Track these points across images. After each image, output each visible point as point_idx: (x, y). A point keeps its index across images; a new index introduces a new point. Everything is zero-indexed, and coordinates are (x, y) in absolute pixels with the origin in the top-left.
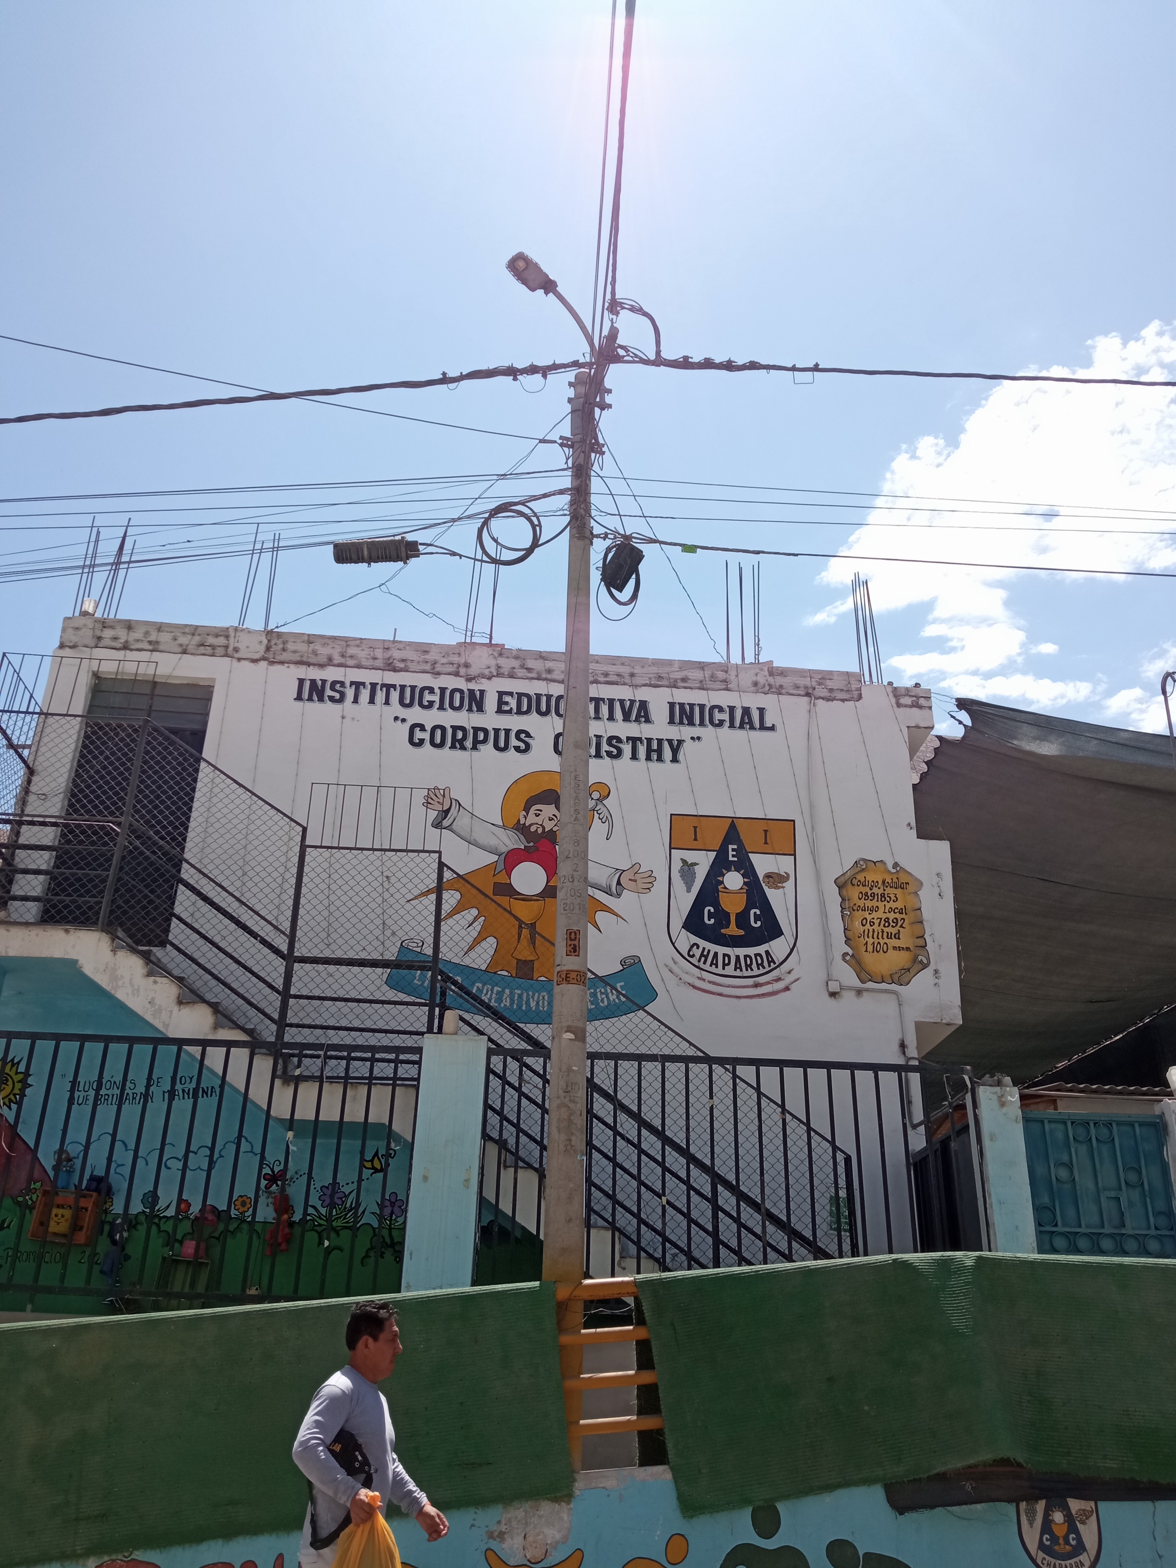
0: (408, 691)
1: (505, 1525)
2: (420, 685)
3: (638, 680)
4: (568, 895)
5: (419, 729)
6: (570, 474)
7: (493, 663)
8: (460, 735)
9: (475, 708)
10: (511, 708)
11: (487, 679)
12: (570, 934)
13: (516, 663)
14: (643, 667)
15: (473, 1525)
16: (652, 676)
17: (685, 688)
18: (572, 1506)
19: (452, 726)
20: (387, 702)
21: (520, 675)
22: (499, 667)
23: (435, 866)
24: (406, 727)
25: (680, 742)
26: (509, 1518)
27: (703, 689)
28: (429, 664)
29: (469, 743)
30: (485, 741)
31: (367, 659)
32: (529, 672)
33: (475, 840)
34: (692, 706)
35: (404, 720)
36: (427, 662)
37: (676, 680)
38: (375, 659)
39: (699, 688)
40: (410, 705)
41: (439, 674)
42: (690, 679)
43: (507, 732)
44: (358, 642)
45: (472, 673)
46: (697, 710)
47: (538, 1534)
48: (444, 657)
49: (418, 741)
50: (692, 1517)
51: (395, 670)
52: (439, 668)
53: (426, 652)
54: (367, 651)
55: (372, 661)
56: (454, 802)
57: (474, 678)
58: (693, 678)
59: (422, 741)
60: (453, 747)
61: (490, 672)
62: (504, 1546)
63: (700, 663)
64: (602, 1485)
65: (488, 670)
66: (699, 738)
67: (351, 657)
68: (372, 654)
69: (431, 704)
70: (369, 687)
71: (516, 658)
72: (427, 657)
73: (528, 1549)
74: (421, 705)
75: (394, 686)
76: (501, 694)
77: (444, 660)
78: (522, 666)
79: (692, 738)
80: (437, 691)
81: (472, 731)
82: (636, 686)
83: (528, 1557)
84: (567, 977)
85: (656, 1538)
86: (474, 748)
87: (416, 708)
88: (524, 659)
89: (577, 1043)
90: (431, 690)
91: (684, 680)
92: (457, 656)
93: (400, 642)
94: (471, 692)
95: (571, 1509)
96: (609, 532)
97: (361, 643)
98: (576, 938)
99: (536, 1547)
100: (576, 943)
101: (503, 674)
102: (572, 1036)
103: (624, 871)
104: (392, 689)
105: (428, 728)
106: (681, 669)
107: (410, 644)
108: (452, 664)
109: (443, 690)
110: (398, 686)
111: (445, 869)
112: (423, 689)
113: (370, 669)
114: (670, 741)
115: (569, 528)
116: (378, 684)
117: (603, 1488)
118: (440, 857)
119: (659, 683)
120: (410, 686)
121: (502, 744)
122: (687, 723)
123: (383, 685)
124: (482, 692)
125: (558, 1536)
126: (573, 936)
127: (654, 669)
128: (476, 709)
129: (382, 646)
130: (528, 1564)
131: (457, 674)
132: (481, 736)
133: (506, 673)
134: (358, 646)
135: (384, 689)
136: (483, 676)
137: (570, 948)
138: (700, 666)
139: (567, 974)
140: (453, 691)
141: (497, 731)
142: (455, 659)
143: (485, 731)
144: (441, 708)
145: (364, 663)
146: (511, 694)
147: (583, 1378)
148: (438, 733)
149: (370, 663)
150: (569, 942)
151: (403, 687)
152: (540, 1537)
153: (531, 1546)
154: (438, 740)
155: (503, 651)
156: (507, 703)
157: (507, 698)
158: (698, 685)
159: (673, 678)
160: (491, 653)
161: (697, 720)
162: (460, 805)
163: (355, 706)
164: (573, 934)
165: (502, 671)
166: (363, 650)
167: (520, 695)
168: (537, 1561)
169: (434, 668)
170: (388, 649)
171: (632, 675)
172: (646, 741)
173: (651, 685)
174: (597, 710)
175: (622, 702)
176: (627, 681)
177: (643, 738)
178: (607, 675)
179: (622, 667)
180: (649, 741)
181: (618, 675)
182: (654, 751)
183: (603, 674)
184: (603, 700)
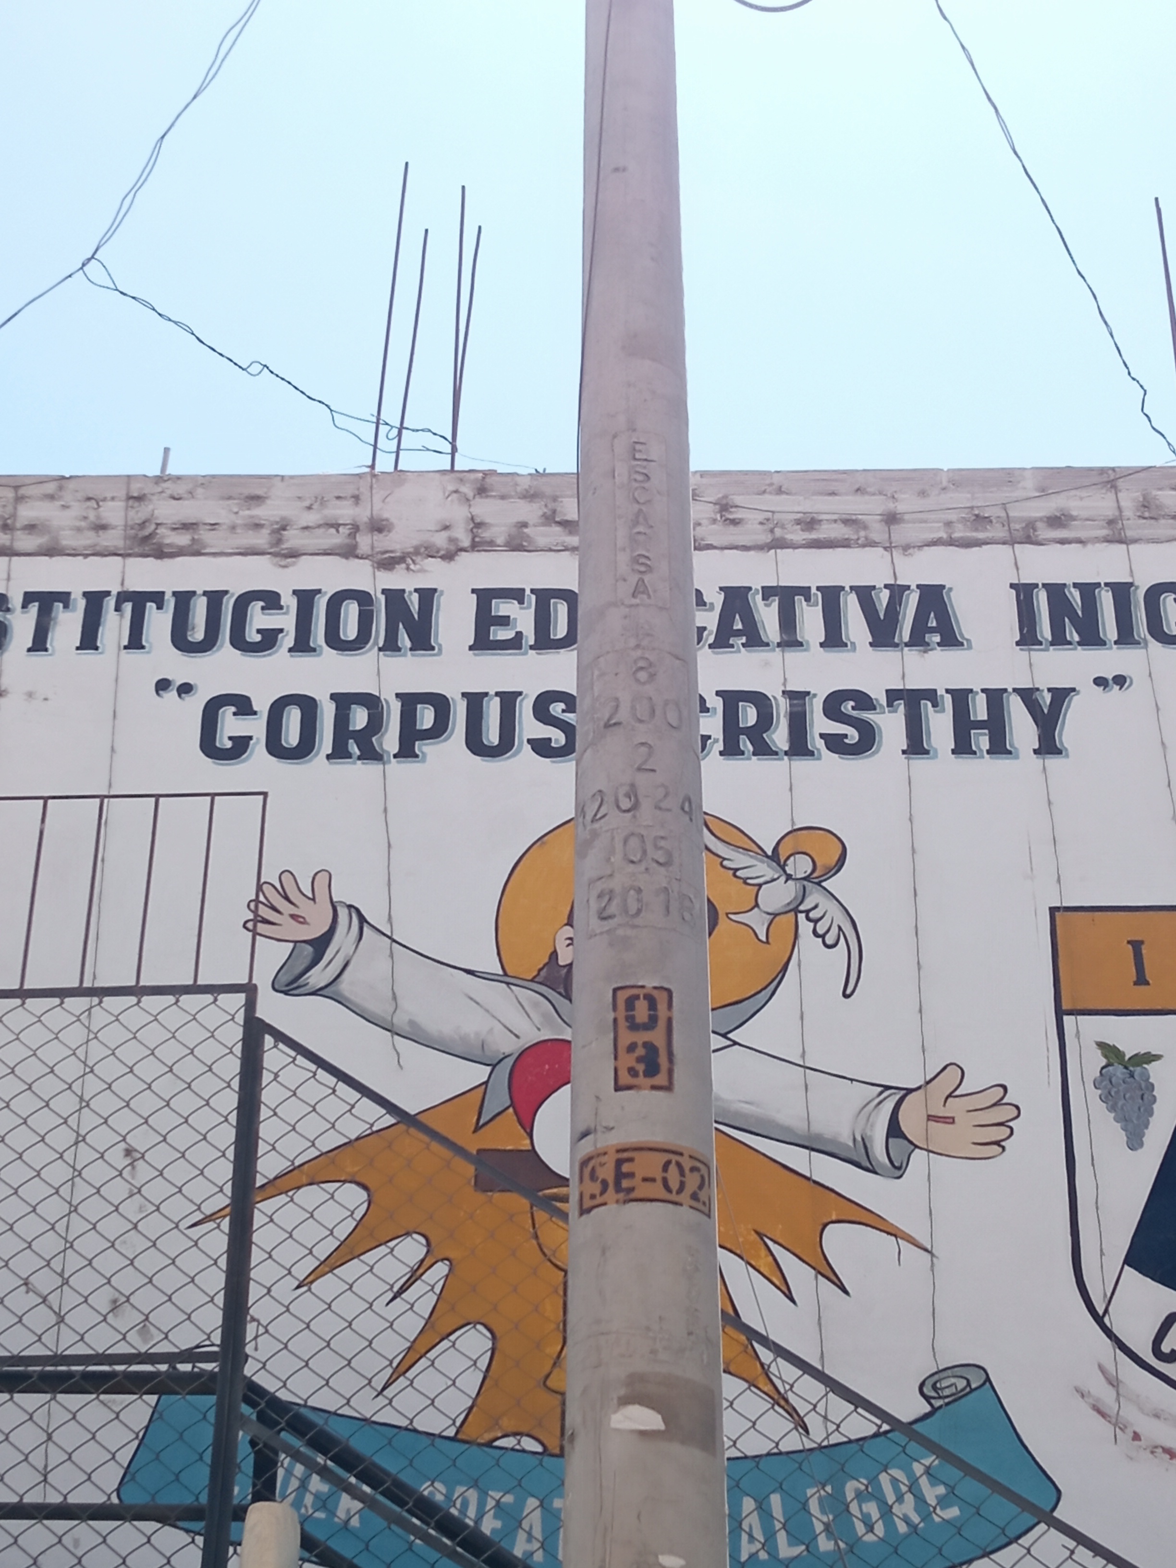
0: (199, 610)
2: (237, 588)
3: (908, 532)
4: (617, 858)
5: (233, 709)
7: (458, 514)
8: (360, 718)
9: (405, 640)
10: (519, 635)
11: (442, 557)
12: (630, 1003)
13: (530, 512)
14: (923, 494)
16: (952, 516)
17: (1063, 542)
19: (334, 697)
20: (135, 642)
21: (542, 541)
22: (477, 525)
23: (235, 1034)
24: (193, 707)
25: (1061, 695)
27: (1121, 541)
28: (265, 532)
29: (390, 740)
30: (439, 729)
31: (79, 529)
32: (571, 533)
33: (412, 1023)
34: (1088, 590)
35: (185, 689)
36: (258, 526)
37: (1031, 525)
38: (101, 527)
39: (1108, 540)
40: (208, 644)
41: (294, 554)
42: (1073, 518)
43: (509, 700)
44: (50, 488)
45: (397, 547)
46: (1107, 600)
48: (309, 508)
49: (229, 744)
51: (161, 553)
52: (293, 539)
53: (256, 499)
54: (77, 509)
55: (92, 534)
57: (402, 559)
58: (1084, 514)
59: (241, 745)
60: (339, 753)
61: (451, 540)
63: (1102, 471)
65: (445, 534)
66: (1120, 680)
67: (31, 528)
68: (92, 516)
69: (270, 638)
70: (82, 603)
71: (530, 496)
72: (260, 512)
74: (239, 642)
75: (158, 598)
76: (485, 597)
77: (311, 518)
78: (550, 519)
79: (1100, 682)
80: (290, 602)
81: (396, 707)
82: (907, 548)
84: (620, 1176)
86: (406, 751)
87: (225, 651)
88: (555, 499)
89: (676, 1448)
90: (271, 601)
91: (1057, 521)
92: (350, 502)
93: (179, 478)
94: (394, 597)
97: (61, 488)
100: (657, 1037)
101: (491, 543)
102: (652, 1420)
103: (909, 1091)
104: (151, 606)
105: (262, 705)
106: (1044, 492)
107: (208, 482)
108: (336, 526)
109: (306, 598)
110: (168, 596)
111: (269, 1040)
112: (244, 601)
113: (86, 556)
114: (1028, 696)
116: (108, 593)
118: (250, 1005)
119: (979, 535)
120: (205, 593)
121: (492, 735)
122: (1076, 638)
123: (123, 597)
124: (427, 596)
126: (642, 1012)
127: (961, 499)
128: (408, 644)
129: (122, 494)
131: (349, 552)
132: (426, 717)
133: (500, 541)
134: (51, 497)
135: (128, 607)
136: (431, 552)
137: (628, 1060)
138: (1105, 478)
139: (619, 1163)
140: (337, 600)
141: (475, 701)
142: (345, 512)
143: (440, 703)
144: (302, 645)
145: (68, 540)
146: (517, 595)
148: (293, 718)
149: (88, 539)
150: (627, 1037)
151: (184, 599)
154: (292, 736)
155: (489, 480)
156: (504, 621)
157: (503, 608)
158: (1104, 532)
159: (1020, 520)
160: (451, 488)
161: (1109, 628)
162: (362, 919)
163: (38, 659)
165: (486, 534)
166: (65, 507)
167: (544, 597)
169: (279, 541)
170: (140, 499)
171: (891, 519)
172: (948, 698)
173: (951, 542)
174: (788, 621)
175: (865, 594)
176: (875, 536)
177: (941, 692)
178: (810, 523)
179: (859, 498)
180: (961, 697)
181: (847, 522)
182: (980, 725)
183: (798, 522)
184: (805, 592)
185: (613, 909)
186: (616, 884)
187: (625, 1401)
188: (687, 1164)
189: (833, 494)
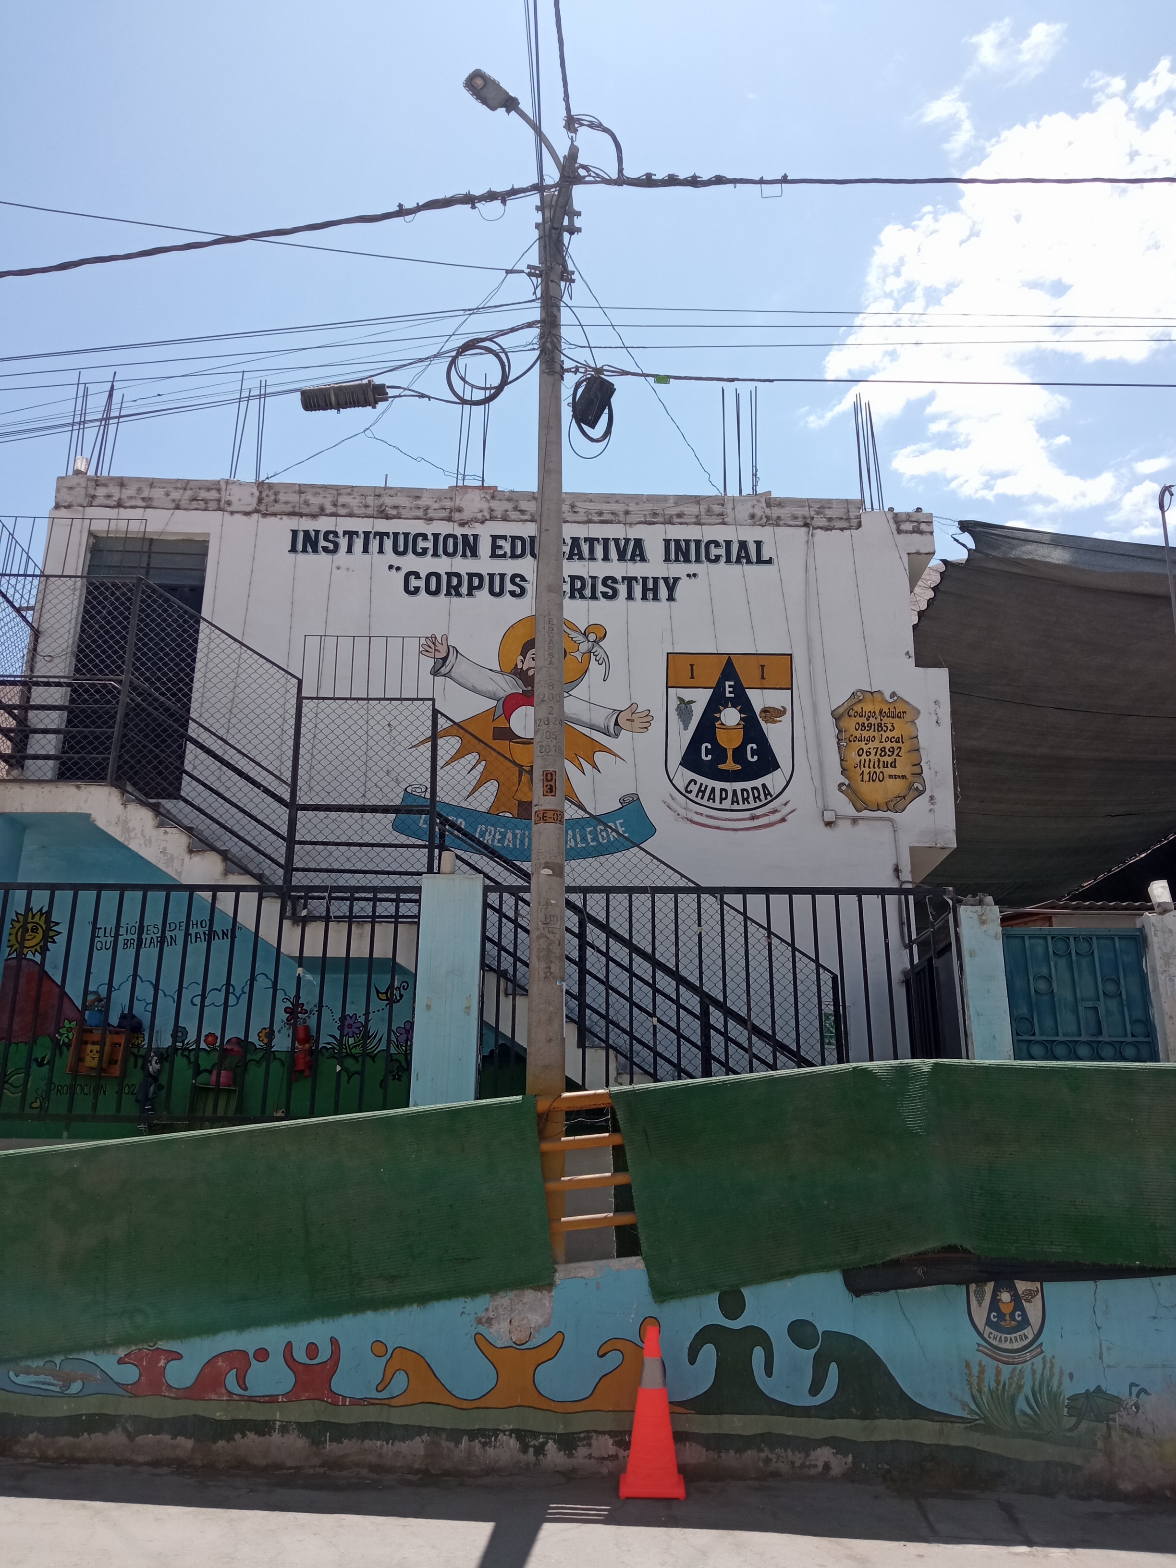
0: (401, 539)
1: (493, 1311)
2: (413, 532)
3: (632, 518)
4: (544, 737)
5: (414, 577)
6: (539, 305)
7: (485, 506)
8: (455, 581)
9: (468, 553)
10: (505, 552)
11: (480, 523)
12: (547, 775)
13: (509, 506)
14: (637, 504)
15: (463, 1313)
16: (646, 513)
17: (681, 524)
18: (553, 1294)
19: (446, 573)
20: (381, 551)
21: (513, 517)
22: (492, 510)
23: (429, 713)
24: (401, 575)
25: (676, 580)
26: (496, 1306)
27: (699, 524)
28: (422, 510)
29: (464, 590)
30: (480, 587)
31: (359, 507)
32: (522, 514)
33: (473, 686)
34: (687, 542)
35: (398, 569)
36: (419, 508)
37: (671, 516)
38: (367, 506)
39: (696, 524)
40: (404, 553)
41: (431, 519)
42: (685, 515)
43: (502, 576)
44: (349, 490)
45: (465, 518)
46: (693, 546)
47: (522, 1320)
48: (436, 502)
49: (413, 589)
50: (663, 1302)
51: (387, 517)
52: (431, 513)
53: (418, 498)
54: (359, 499)
55: (364, 509)
56: (451, 649)
57: (467, 523)
58: (689, 513)
59: (417, 590)
60: (448, 594)
61: (483, 516)
62: (491, 1330)
63: (695, 497)
64: (580, 1275)
65: (481, 514)
66: (694, 575)
67: (344, 506)
68: (363, 501)
69: (425, 551)
70: (362, 536)
71: (509, 500)
72: (419, 502)
73: (513, 1332)
74: (415, 552)
75: (387, 534)
76: (494, 538)
77: (436, 506)
78: (515, 509)
79: (689, 575)
80: (431, 537)
81: (466, 577)
82: (631, 524)
83: (514, 1340)
84: (544, 817)
85: (631, 1321)
86: (470, 594)
87: (410, 555)
88: (517, 501)
89: (555, 878)
90: (425, 537)
91: (679, 516)
92: (449, 500)
93: (392, 488)
94: (465, 537)
95: (552, 1296)
96: (579, 365)
97: (352, 491)
98: (552, 779)
99: (521, 1331)
100: (552, 783)
101: (496, 517)
102: (550, 872)
103: (621, 711)
104: (385, 537)
105: (423, 575)
106: (676, 504)
107: (402, 490)
108: (445, 509)
109: (436, 536)
110: (391, 534)
111: (439, 715)
112: (416, 536)
113: (363, 517)
114: (666, 580)
115: (538, 362)
116: (371, 532)
117: (581, 1277)
118: (434, 705)
119: (655, 520)
120: (403, 533)
121: (497, 589)
122: (682, 559)
123: (376, 534)
124: (476, 537)
125: (541, 1321)
126: (549, 777)
127: (649, 506)
128: (470, 554)
129: (373, 494)
130: (514, 1345)
131: (449, 519)
132: (476, 582)
133: (499, 516)
134: (349, 494)
135: (378, 537)
136: (476, 520)
137: (546, 789)
138: (695, 500)
139: (544, 813)
140: (446, 537)
141: (491, 576)
142: (448, 504)
143: (480, 577)
144: (435, 554)
145: (356, 511)
146: (504, 537)
147: (563, 1181)
148: (433, 580)
149: (362, 511)
150: (546, 783)
151: (396, 535)
152: (525, 1322)
153: (516, 1330)
154: (433, 587)
155: (496, 493)
156: (501, 547)
157: (501, 542)
158: (693, 520)
159: (668, 514)
160: (483, 496)
161: (693, 557)
162: (457, 651)
163: (349, 556)
164: (549, 775)
165: (495, 514)
166: (354, 498)
167: (514, 538)
168: (522, 1342)
169: (426, 514)
170: (379, 496)
171: (627, 513)
172: (641, 580)
173: (645, 523)
174: (592, 550)
175: (616, 541)
176: (621, 519)
177: (639, 578)
178: (600, 514)
179: (617, 504)
180: (645, 579)
181: (612, 514)
182: (650, 590)
183: (596, 513)
184: (597, 540)
185: (543, 750)
186: (544, 744)
187: (544, 868)
188: (559, 813)
189: (608, 503)
